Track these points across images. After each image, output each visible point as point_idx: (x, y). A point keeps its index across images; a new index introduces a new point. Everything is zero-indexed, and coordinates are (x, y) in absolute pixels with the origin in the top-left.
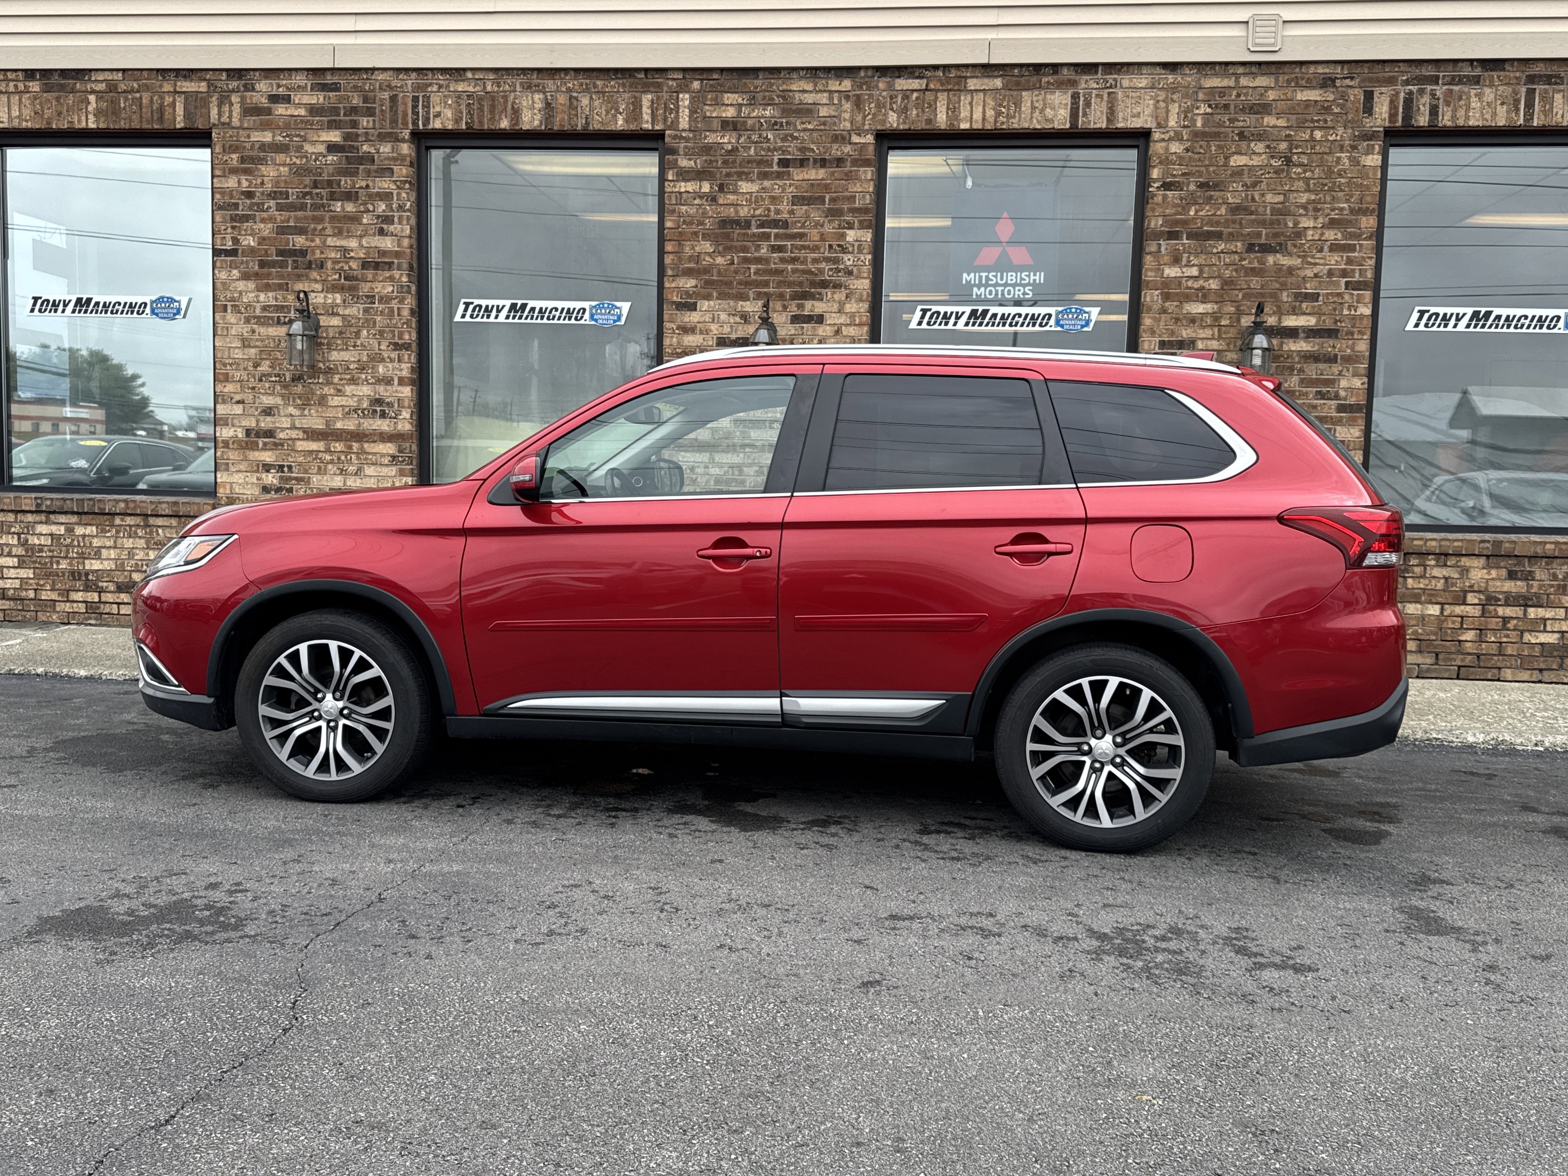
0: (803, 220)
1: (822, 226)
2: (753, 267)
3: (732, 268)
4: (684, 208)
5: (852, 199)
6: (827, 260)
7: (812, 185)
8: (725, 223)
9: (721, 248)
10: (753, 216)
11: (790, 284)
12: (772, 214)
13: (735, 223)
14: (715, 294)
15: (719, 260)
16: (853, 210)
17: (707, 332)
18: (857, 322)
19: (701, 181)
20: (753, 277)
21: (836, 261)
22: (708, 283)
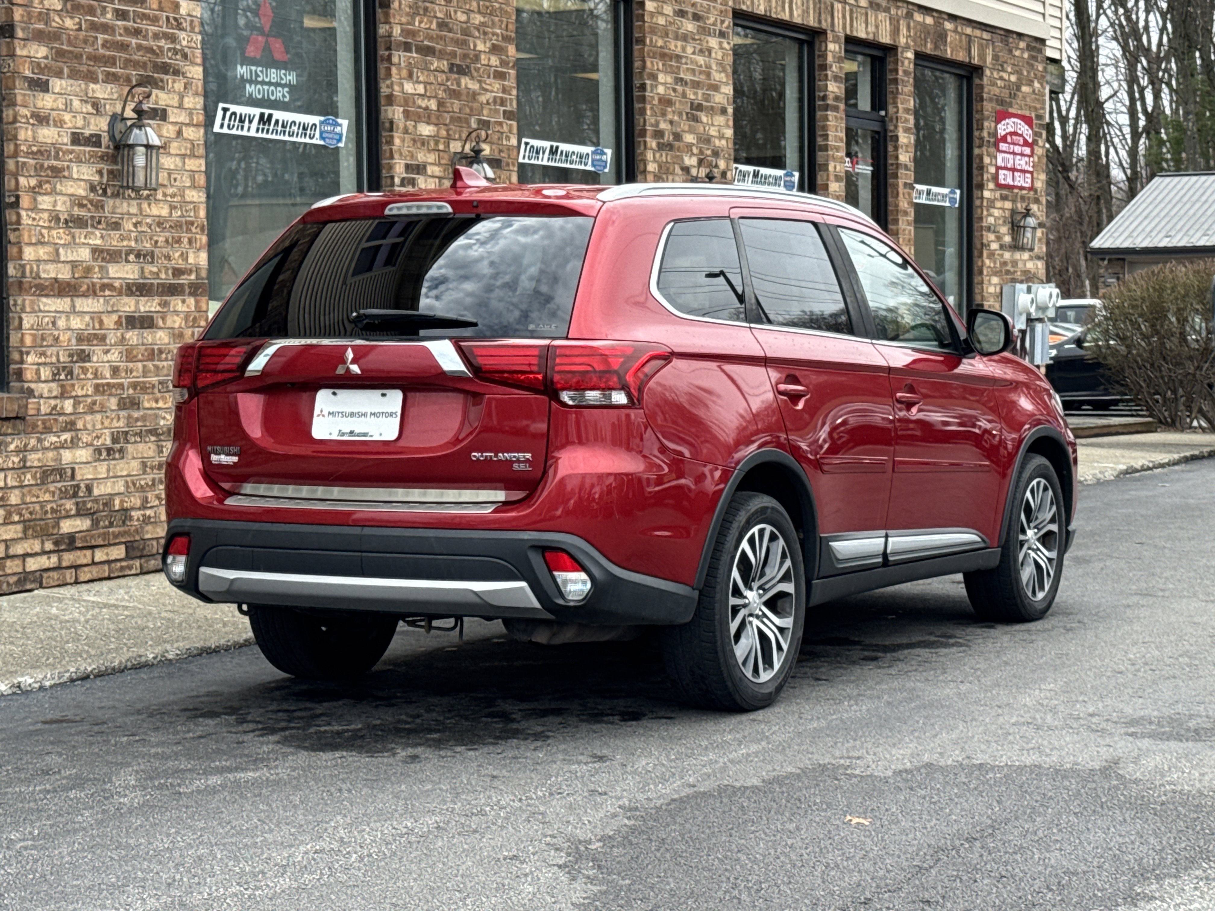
2: (101, 37)
3: (81, 35)
6: (166, 36)
9: (69, 6)
11: (136, 65)
14: (66, 70)
15: (69, 23)
17: (59, 124)
18: (195, 122)
20: (101, 51)
21: (173, 39)
22: (60, 54)
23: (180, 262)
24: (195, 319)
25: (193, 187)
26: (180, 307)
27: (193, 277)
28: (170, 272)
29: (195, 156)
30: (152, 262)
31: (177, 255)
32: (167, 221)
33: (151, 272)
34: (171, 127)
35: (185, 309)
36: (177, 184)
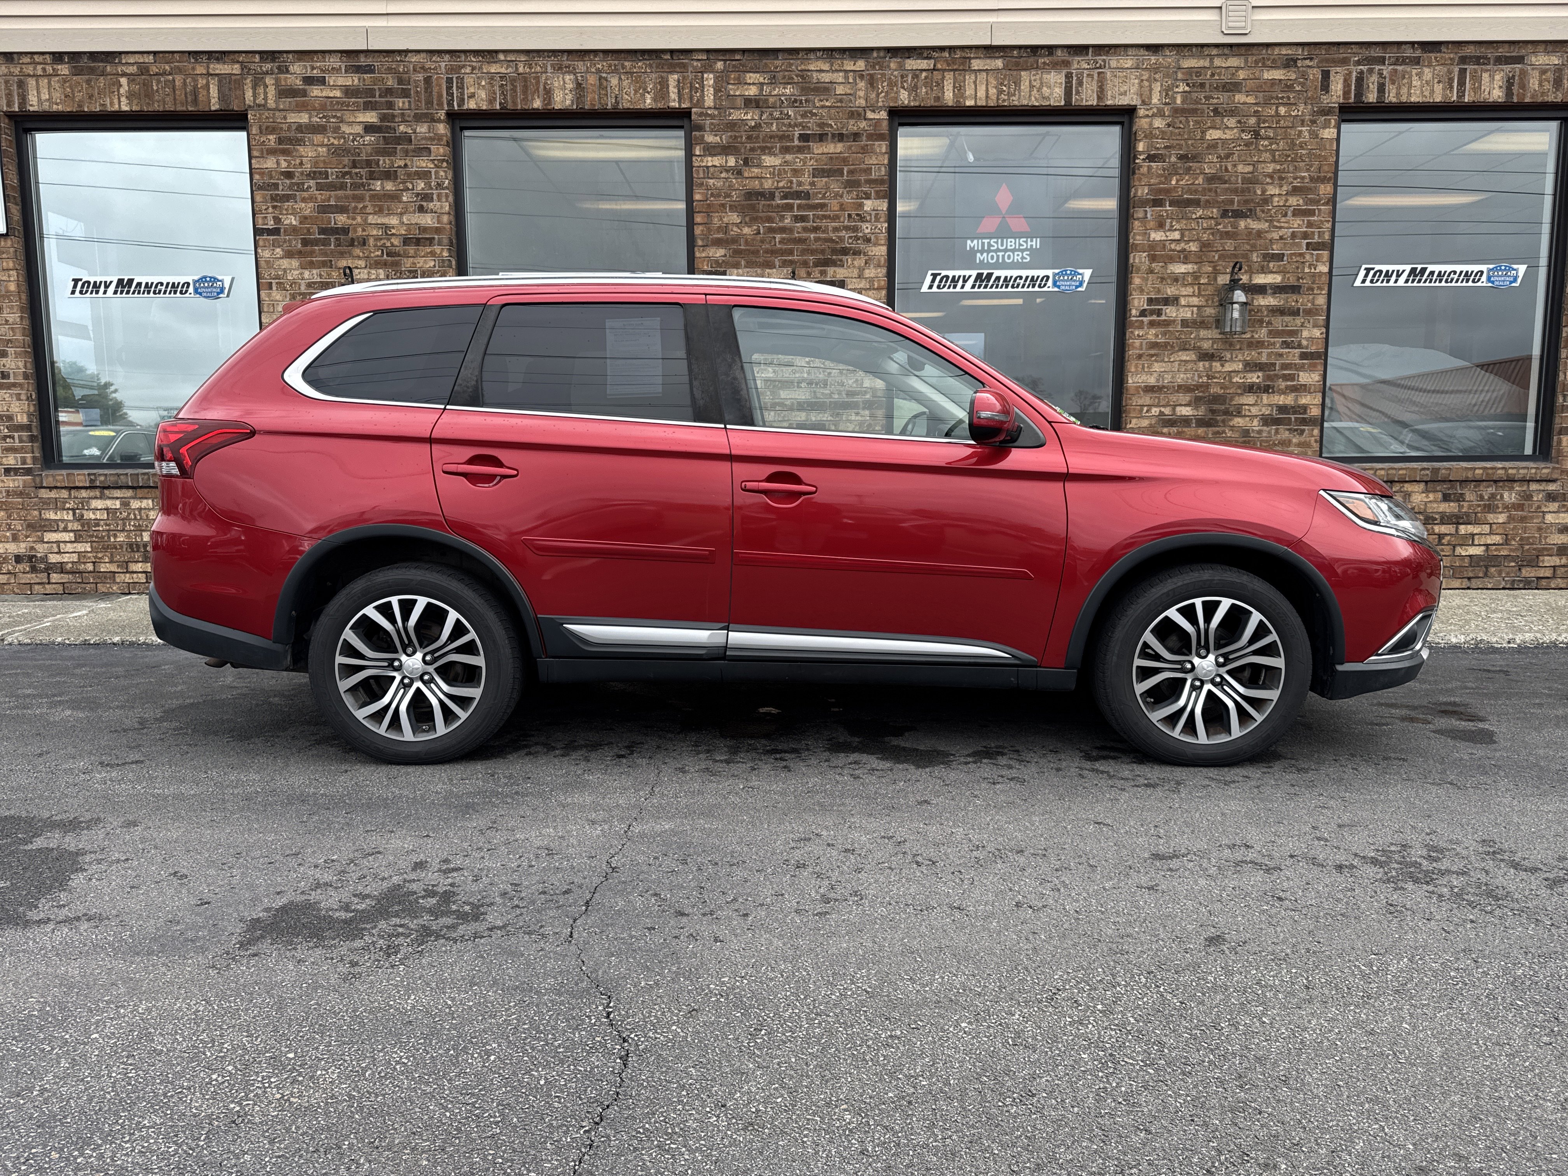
0: (823, 191)
1: (841, 196)
2: (778, 237)
3: (759, 237)
4: (711, 181)
5: (868, 171)
6: (847, 228)
7: (831, 158)
8: (751, 195)
9: (747, 219)
10: (777, 188)
11: (813, 252)
12: (795, 186)
13: (760, 194)
14: (743, 263)
15: (746, 230)
16: (870, 182)
18: (876, 286)
19: (727, 155)
20: (778, 246)
21: (855, 229)
22: (737, 252)
27: (868, 396)
28: (844, 393)
30: (825, 387)
33: (823, 394)
35: (859, 418)
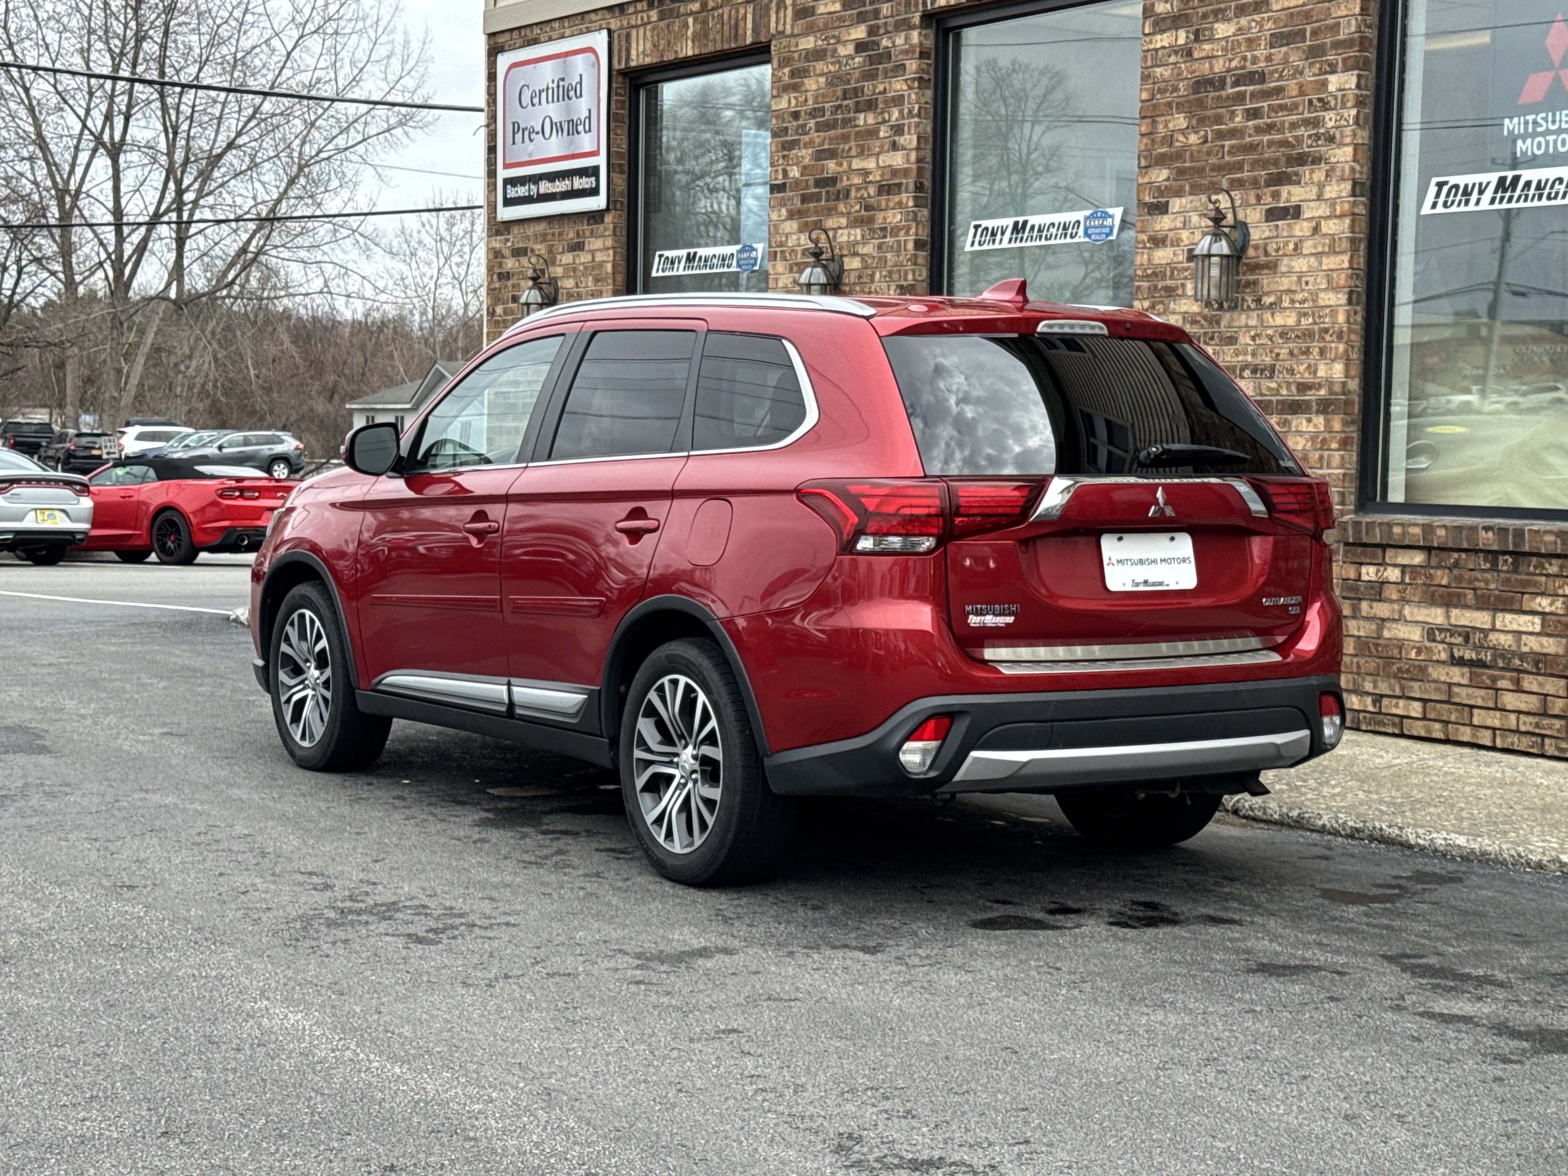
0: (1280, 67)
1: (1301, 73)
2: (1227, 144)
3: (1205, 148)
4: (1158, 70)
5: (1335, 28)
6: (1307, 122)
7: (1292, 14)
8: (1202, 84)
9: (1194, 122)
10: (1228, 71)
11: (1264, 164)
12: (1248, 64)
13: (1216, 83)
14: (1187, 188)
15: (1193, 139)
16: (1337, 45)
17: (1177, 242)
18: (1338, 212)
19: (1177, 29)
20: (1227, 158)
21: (1316, 123)
22: (1181, 172)
23: (1306, 375)
24: (1324, 441)
25: (1332, 287)
26: (1304, 426)
27: (1323, 392)
28: (1294, 389)
29: (1335, 253)
30: (1271, 377)
31: (1302, 368)
32: (1293, 331)
33: (1269, 388)
34: (1305, 224)
35: (1311, 428)
36: (1310, 287)
